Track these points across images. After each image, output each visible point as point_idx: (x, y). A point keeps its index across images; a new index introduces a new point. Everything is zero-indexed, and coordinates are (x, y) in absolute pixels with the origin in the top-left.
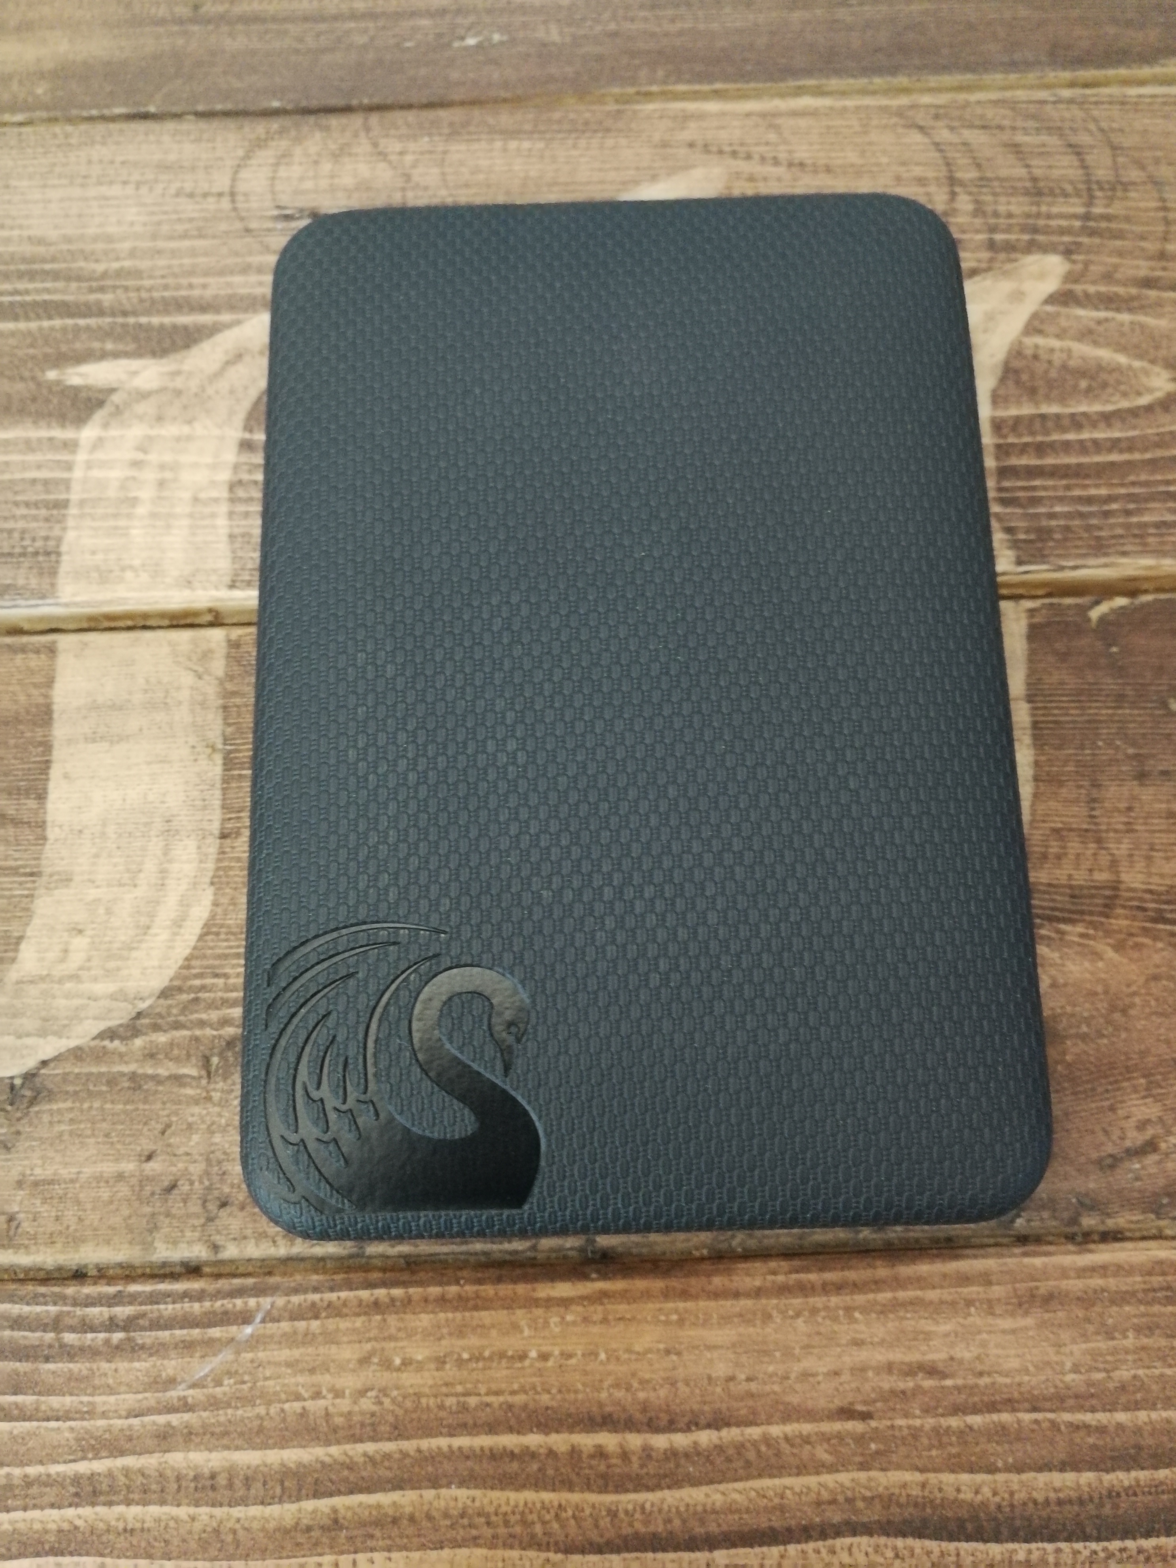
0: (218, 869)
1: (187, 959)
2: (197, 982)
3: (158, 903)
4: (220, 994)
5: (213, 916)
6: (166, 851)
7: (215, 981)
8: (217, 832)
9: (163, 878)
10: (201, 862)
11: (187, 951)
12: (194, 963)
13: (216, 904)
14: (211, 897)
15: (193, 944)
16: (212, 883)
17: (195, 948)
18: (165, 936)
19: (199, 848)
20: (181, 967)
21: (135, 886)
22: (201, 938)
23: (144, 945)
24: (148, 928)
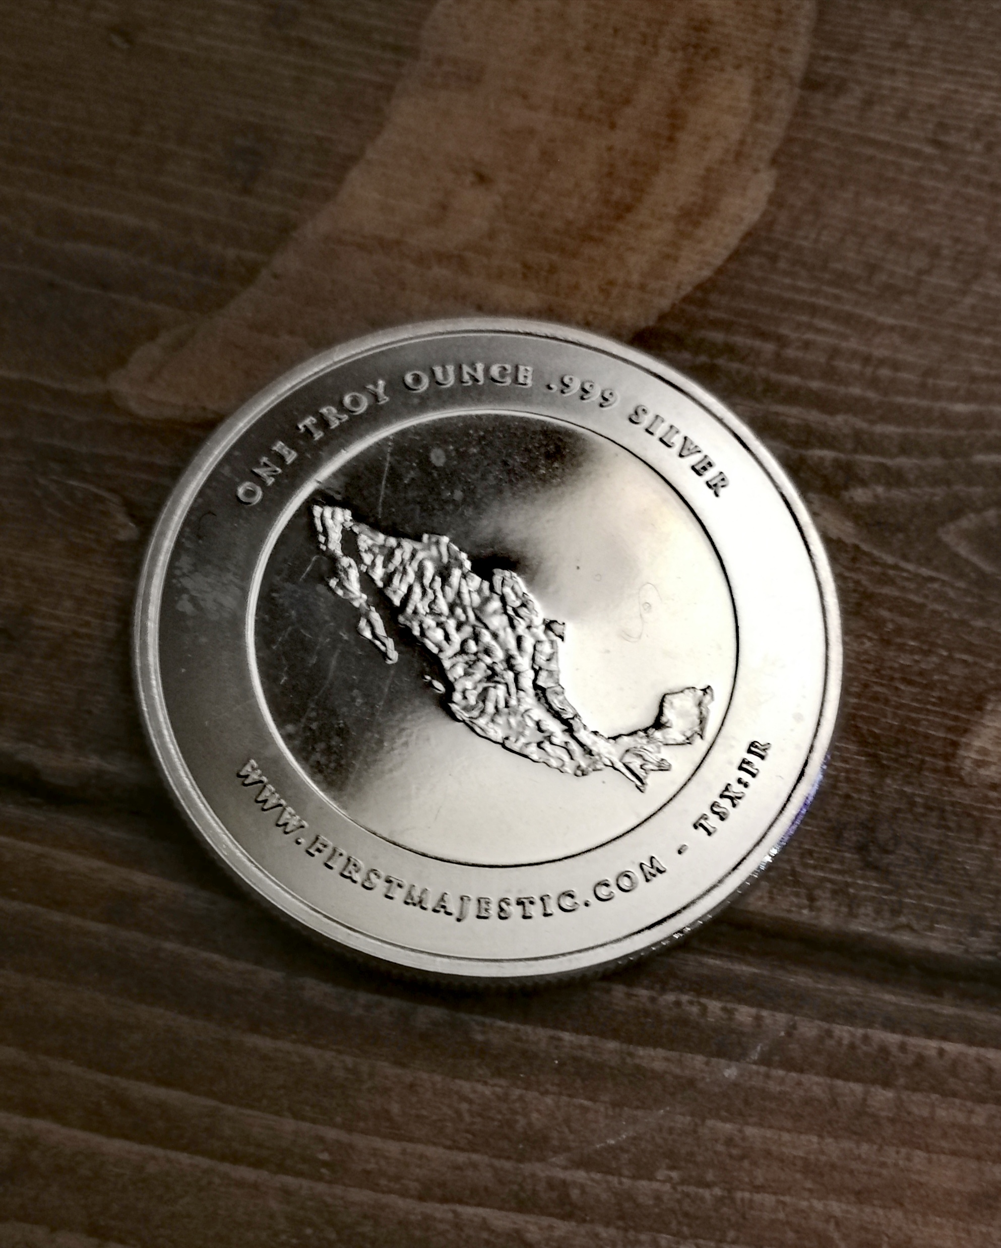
0: (789, 140)
1: (700, 287)
2: (718, 337)
3: (656, 169)
4: (762, 371)
5: (767, 223)
6: (688, 78)
7: (757, 343)
8: (797, 75)
9: (674, 127)
10: (756, 118)
11: (706, 273)
12: (713, 297)
13: (776, 201)
14: (769, 188)
15: (718, 262)
16: (774, 162)
17: (720, 271)
18: (662, 232)
19: (757, 92)
20: (687, 299)
21: (613, 126)
22: (736, 255)
23: (615, 239)
24: (629, 209)
